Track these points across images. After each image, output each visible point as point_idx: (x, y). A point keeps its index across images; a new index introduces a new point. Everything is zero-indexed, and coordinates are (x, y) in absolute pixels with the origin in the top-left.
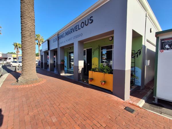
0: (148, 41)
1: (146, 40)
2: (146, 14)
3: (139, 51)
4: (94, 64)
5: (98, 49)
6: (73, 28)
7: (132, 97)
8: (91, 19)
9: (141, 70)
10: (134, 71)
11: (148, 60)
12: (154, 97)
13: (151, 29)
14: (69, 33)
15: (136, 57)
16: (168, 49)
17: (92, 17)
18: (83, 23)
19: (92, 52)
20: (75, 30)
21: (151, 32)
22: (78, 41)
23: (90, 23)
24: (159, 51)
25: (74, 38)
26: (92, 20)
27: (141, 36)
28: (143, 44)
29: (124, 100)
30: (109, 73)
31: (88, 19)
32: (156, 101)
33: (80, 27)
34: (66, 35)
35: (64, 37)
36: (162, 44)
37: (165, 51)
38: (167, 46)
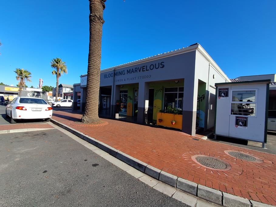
0: (210, 86)
1: (209, 86)
2: (209, 64)
3: (203, 96)
4: (156, 106)
5: (162, 91)
6: (139, 68)
7: (197, 135)
8: (162, 64)
9: (204, 113)
10: (199, 114)
11: (211, 104)
12: (214, 134)
13: (214, 75)
14: (133, 72)
15: (200, 101)
16: (223, 96)
17: (163, 62)
18: (152, 66)
19: (155, 93)
20: (141, 70)
21: (214, 78)
22: (145, 82)
23: (161, 67)
24: (218, 98)
25: (139, 78)
26: (164, 65)
27: (205, 83)
28: (207, 89)
29: (191, 135)
30: (179, 114)
31: (159, 63)
32: (215, 138)
33: (148, 68)
34: (129, 74)
35: (124, 74)
36: (220, 92)
37: (222, 98)
38: (223, 94)
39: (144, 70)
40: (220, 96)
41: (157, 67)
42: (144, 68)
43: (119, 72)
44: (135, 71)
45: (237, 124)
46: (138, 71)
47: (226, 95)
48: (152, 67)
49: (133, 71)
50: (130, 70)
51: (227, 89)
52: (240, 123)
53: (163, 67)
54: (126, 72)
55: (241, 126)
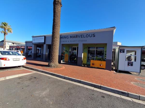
4: (84, 56)
5: (87, 48)
6: (78, 35)
12: (118, 70)
17: (95, 34)
20: (80, 37)
22: (83, 44)
24: (119, 53)
25: (79, 41)
29: (111, 71)
30: (104, 61)
31: (92, 34)
34: (71, 38)
35: (68, 38)
36: (120, 50)
37: (121, 53)
38: (122, 52)
39: (82, 37)
40: (121, 52)
41: (91, 36)
42: (82, 36)
43: (65, 37)
44: (76, 37)
45: (128, 65)
46: (78, 37)
47: (124, 52)
48: (87, 36)
49: (74, 37)
50: (72, 36)
51: (124, 49)
52: (130, 65)
53: (94, 37)
54: (69, 37)
55: (130, 66)
